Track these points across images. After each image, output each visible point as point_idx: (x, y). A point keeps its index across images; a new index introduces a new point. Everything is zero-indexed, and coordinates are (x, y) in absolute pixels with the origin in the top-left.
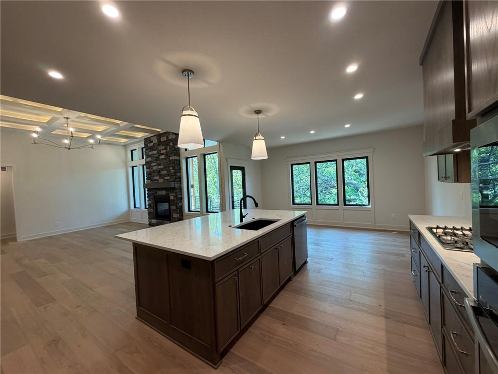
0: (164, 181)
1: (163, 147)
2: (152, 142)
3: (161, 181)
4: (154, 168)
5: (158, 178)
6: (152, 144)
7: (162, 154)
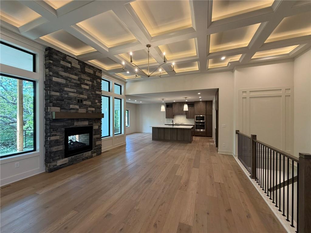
0: (87, 112)
1: (89, 79)
2: (70, 63)
3: (82, 111)
4: (71, 94)
5: (77, 107)
6: (69, 65)
7: (87, 85)
